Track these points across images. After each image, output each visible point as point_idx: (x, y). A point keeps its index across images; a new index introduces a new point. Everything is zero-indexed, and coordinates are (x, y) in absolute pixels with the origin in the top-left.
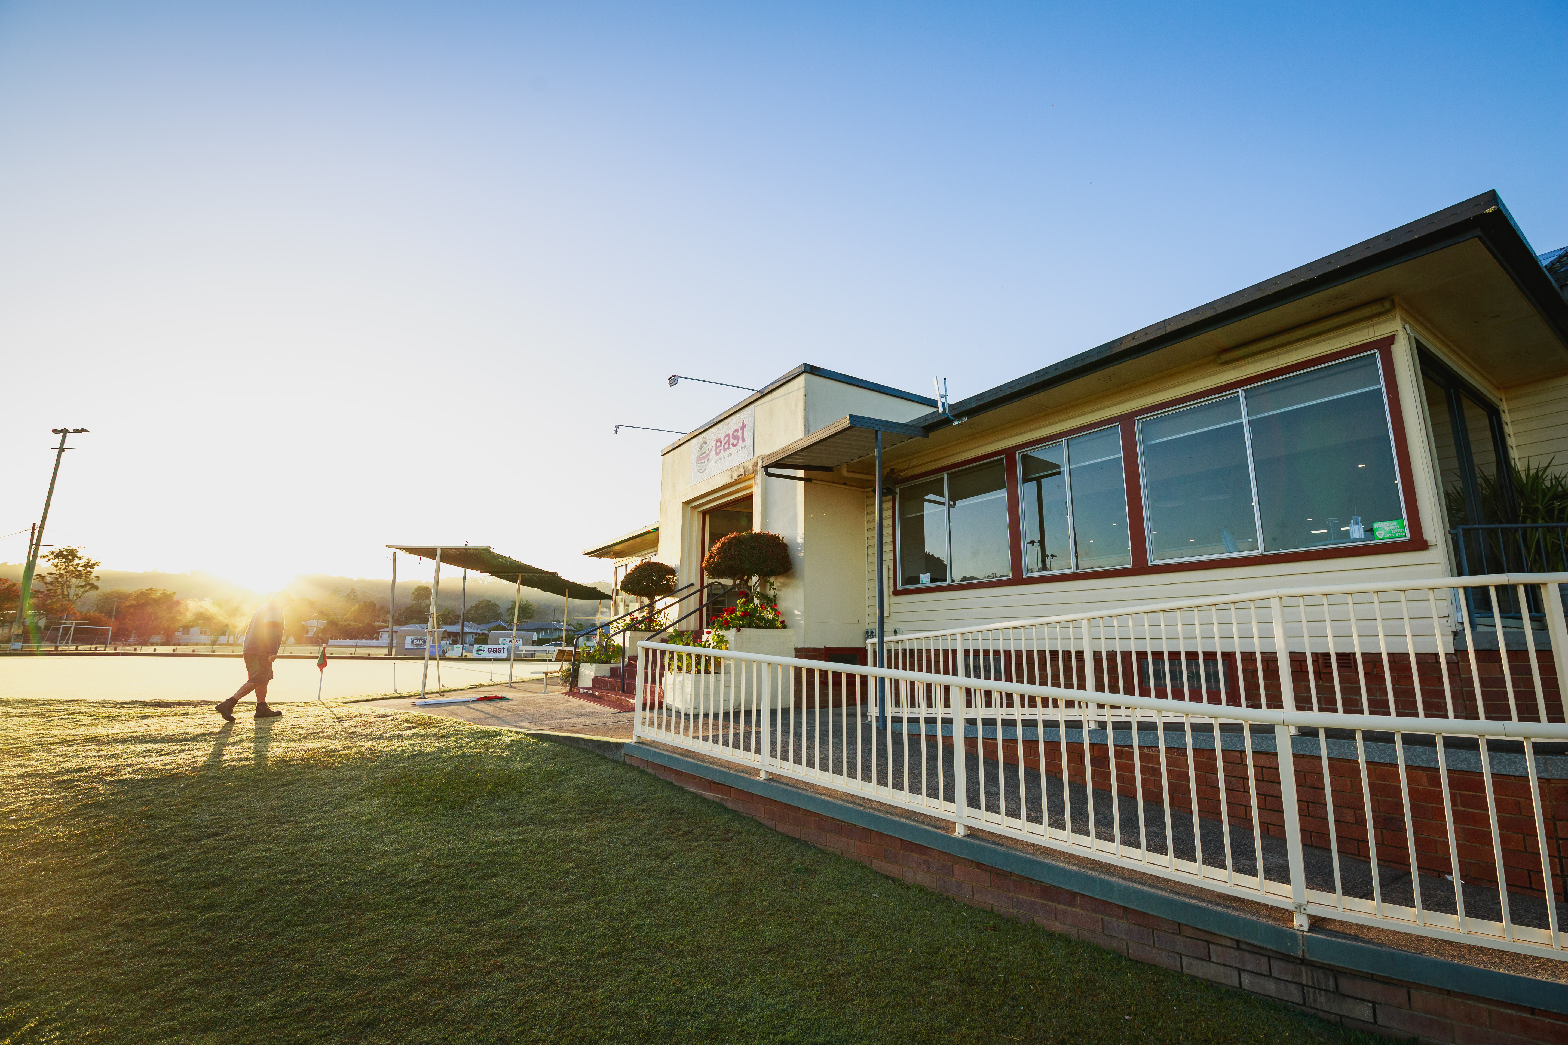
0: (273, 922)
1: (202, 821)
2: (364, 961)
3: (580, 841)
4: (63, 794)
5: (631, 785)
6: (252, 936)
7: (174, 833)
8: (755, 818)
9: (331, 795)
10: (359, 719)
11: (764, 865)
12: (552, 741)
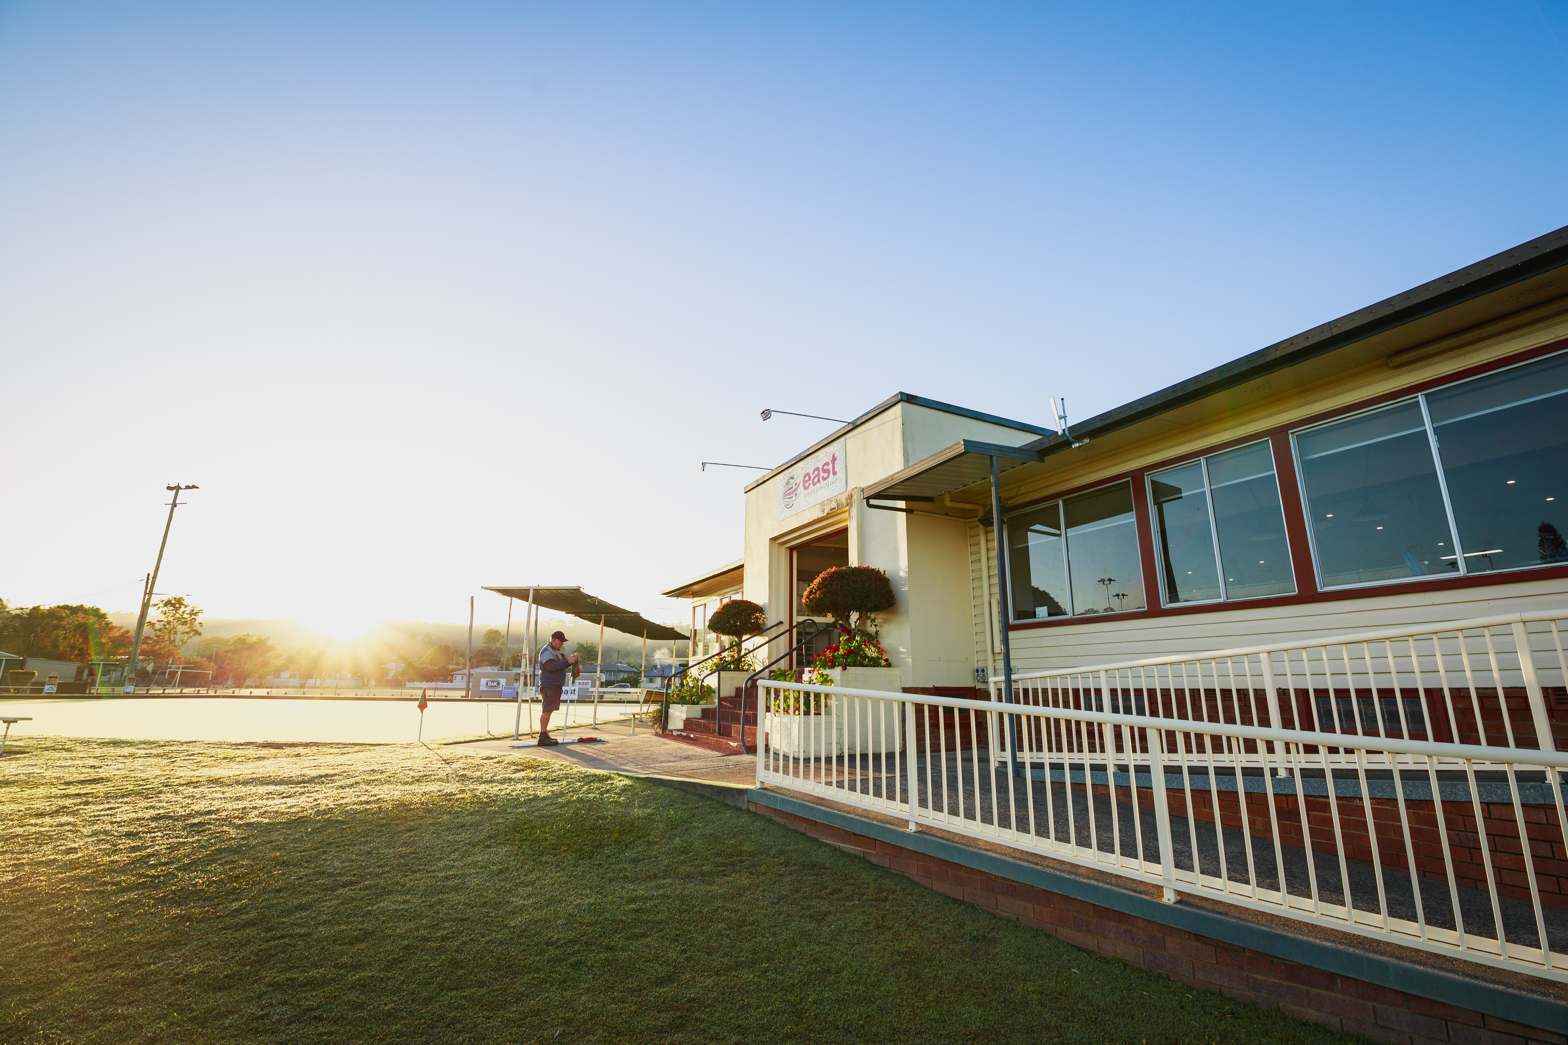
0: (425, 985)
1: (335, 869)
2: (530, 1034)
3: (723, 897)
4: (196, 838)
5: (761, 835)
6: (407, 1001)
7: (309, 881)
8: (907, 875)
9: (456, 841)
10: (466, 761)
11: (933, 930)
12: (666, 786)
